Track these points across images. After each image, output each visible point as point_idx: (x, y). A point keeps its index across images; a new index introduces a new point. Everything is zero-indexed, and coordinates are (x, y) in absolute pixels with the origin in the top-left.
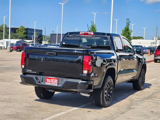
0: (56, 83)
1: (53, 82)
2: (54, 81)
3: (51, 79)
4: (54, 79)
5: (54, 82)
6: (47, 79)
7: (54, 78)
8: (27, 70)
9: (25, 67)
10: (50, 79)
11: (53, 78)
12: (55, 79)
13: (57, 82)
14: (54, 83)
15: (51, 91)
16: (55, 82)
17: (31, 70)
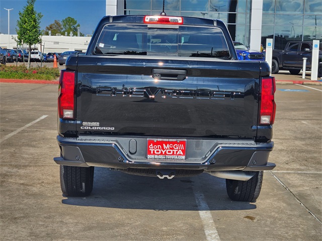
0: (180, 155)
1: (169, 152)
2: (172, 149)
3: (164, 145)
4: (173, 143)
5: (171, 151)
6: (152, 145)
7: (175, 140)
8: (84, 123)
9: (75, 114)
10: (161, 143)
11: (171, 140)
12: (177, 143)
13: (182, 150)
14: (173, 154)
15: (164, 176)
16: (175, 151)
17: (98, 123)
